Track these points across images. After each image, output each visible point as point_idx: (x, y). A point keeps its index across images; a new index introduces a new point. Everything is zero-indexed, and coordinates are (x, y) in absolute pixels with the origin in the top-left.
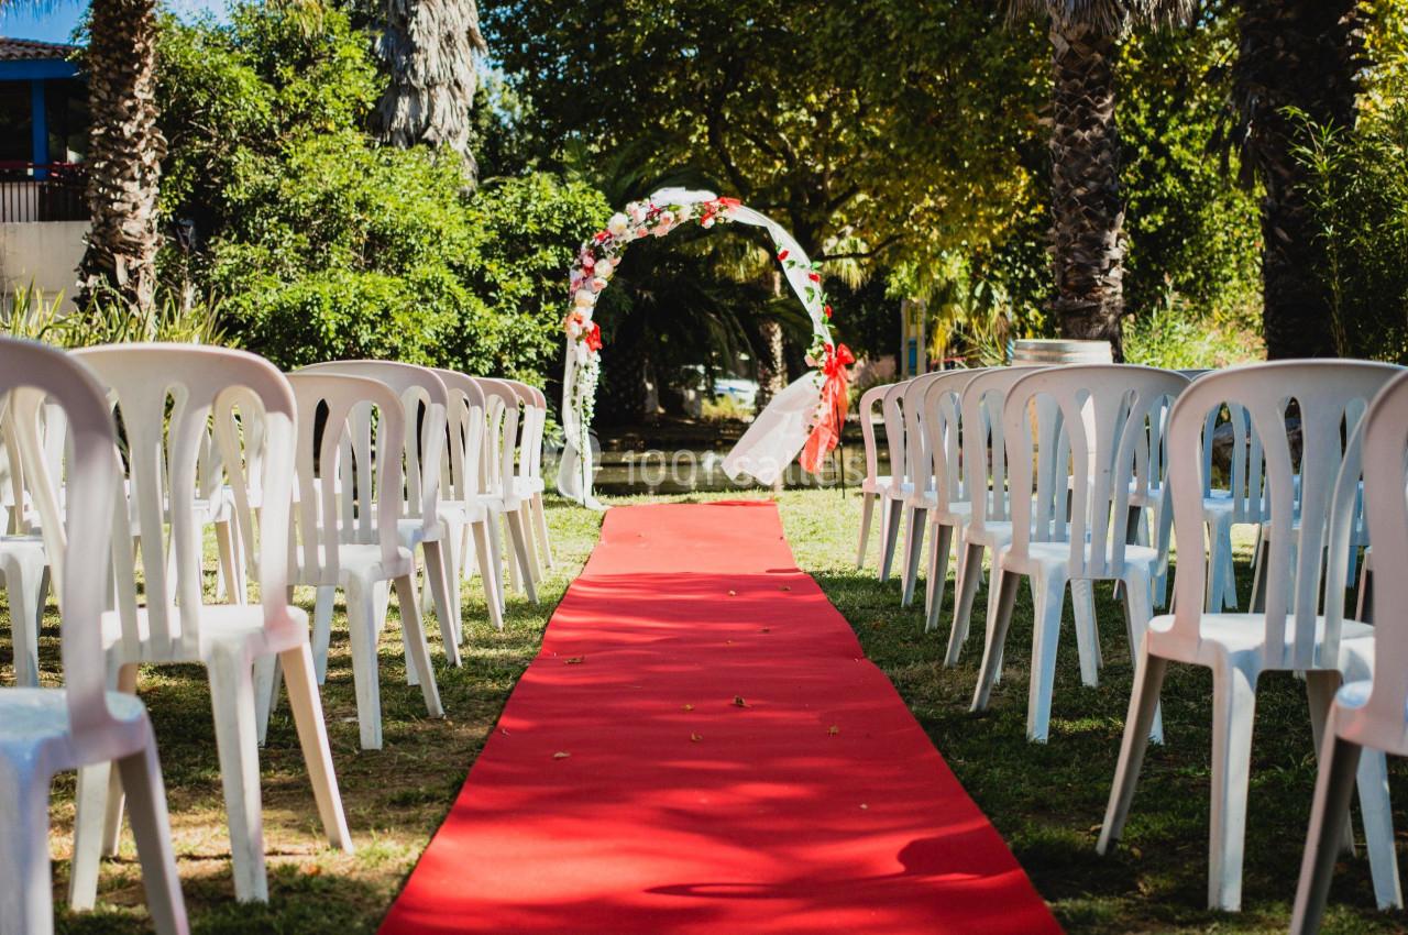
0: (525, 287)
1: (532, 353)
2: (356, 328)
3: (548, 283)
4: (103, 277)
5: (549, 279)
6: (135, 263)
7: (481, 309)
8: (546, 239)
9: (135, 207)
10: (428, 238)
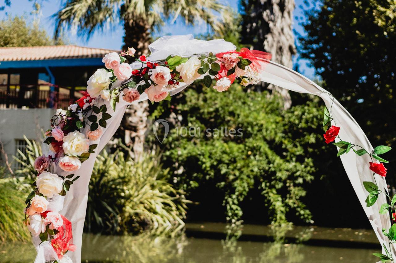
0: (299, 151)
1: (300, 180)
2: (220, 166)
3: (311, 150)
4: (120, 140)
5: (311, 148)
6: (134, 134)
7: (278, 160)
8: (310, 130)
9: (135, 111)
10: (256, 128)
